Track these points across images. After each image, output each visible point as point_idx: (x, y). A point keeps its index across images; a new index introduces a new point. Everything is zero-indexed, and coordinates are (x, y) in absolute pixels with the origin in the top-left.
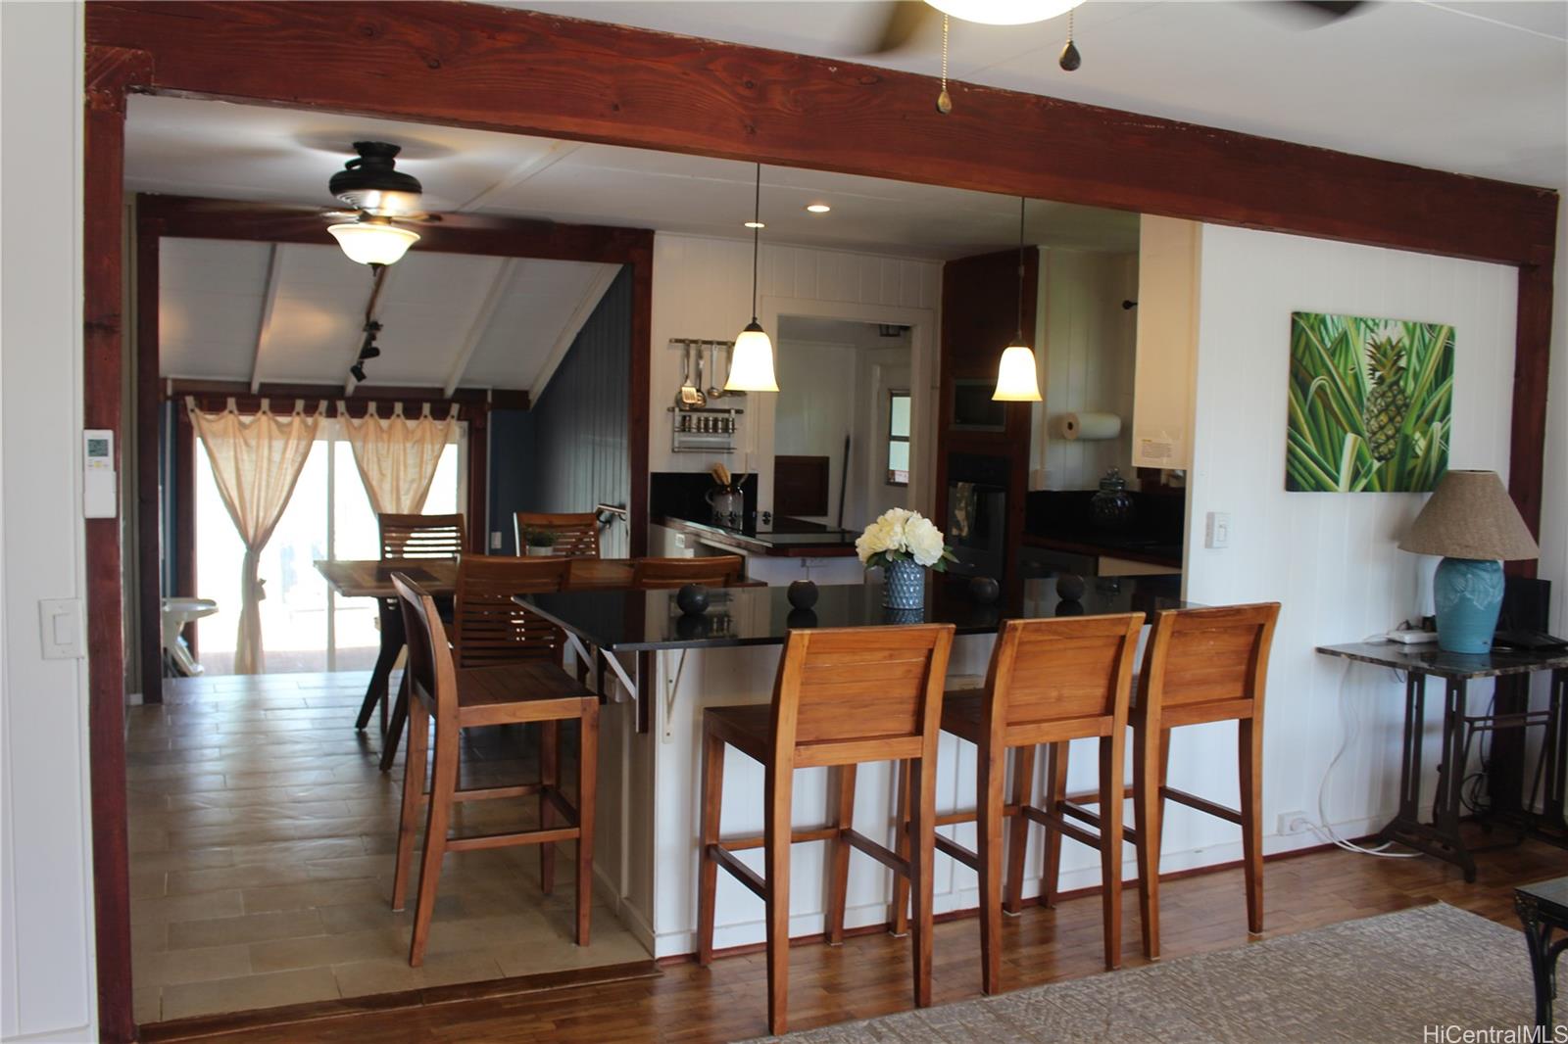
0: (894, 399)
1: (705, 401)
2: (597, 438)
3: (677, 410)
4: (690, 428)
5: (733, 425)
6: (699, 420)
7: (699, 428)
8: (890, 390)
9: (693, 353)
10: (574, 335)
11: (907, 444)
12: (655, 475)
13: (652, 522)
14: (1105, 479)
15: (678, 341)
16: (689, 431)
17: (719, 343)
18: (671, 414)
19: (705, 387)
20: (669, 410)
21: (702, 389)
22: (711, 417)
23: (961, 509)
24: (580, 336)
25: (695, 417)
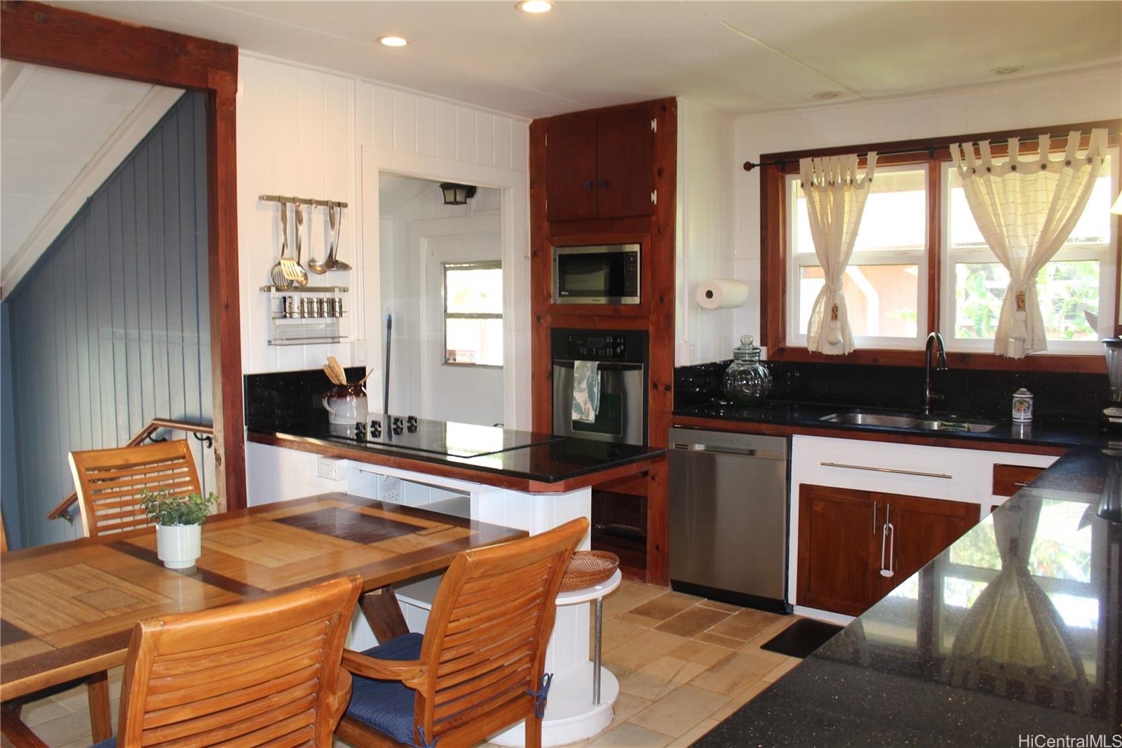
0: (449, 273)
1: (306, 276)
2: (133, 332)
3: (273, 289)
4: (291, 313)
5: (341, 307)
6: (302, 302)
7: (302, 313)
8: (444, 264)
9: (290, 215)
10: (81, 202)
11: (500, 321)
12: (253, 379)
13: (251, 439)
14: (739, 349)
15: (270, 198)
16: (291, 317)
17: (320, 203)
18: (265, 294)
19: (304, 259)
20: (262, 289)
21: (301, 263)
22: (315, 296)
23: (581, 391)
24: (90, 201)
25: (297, 297)
